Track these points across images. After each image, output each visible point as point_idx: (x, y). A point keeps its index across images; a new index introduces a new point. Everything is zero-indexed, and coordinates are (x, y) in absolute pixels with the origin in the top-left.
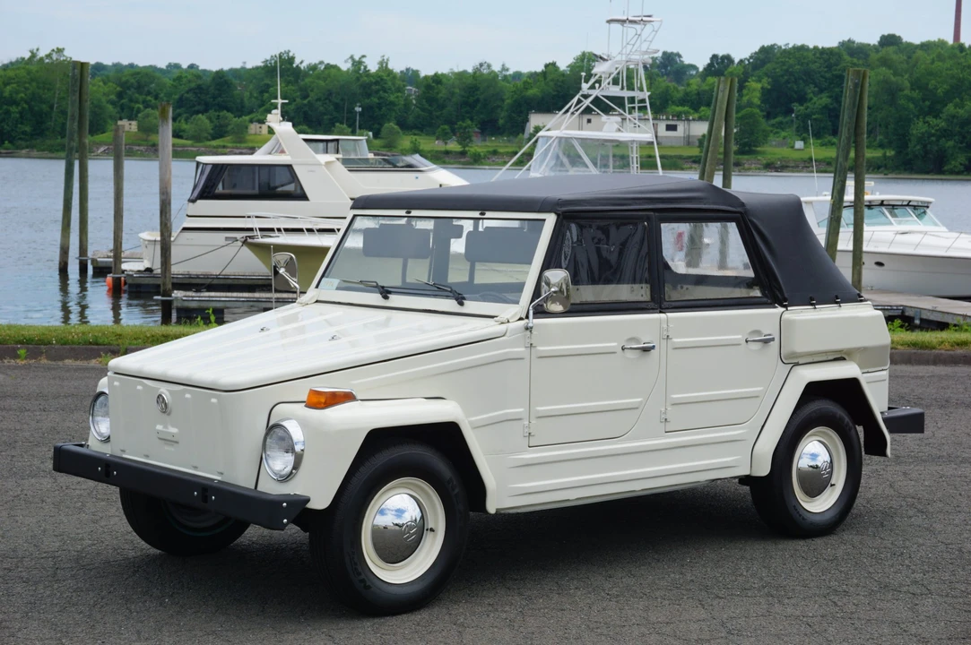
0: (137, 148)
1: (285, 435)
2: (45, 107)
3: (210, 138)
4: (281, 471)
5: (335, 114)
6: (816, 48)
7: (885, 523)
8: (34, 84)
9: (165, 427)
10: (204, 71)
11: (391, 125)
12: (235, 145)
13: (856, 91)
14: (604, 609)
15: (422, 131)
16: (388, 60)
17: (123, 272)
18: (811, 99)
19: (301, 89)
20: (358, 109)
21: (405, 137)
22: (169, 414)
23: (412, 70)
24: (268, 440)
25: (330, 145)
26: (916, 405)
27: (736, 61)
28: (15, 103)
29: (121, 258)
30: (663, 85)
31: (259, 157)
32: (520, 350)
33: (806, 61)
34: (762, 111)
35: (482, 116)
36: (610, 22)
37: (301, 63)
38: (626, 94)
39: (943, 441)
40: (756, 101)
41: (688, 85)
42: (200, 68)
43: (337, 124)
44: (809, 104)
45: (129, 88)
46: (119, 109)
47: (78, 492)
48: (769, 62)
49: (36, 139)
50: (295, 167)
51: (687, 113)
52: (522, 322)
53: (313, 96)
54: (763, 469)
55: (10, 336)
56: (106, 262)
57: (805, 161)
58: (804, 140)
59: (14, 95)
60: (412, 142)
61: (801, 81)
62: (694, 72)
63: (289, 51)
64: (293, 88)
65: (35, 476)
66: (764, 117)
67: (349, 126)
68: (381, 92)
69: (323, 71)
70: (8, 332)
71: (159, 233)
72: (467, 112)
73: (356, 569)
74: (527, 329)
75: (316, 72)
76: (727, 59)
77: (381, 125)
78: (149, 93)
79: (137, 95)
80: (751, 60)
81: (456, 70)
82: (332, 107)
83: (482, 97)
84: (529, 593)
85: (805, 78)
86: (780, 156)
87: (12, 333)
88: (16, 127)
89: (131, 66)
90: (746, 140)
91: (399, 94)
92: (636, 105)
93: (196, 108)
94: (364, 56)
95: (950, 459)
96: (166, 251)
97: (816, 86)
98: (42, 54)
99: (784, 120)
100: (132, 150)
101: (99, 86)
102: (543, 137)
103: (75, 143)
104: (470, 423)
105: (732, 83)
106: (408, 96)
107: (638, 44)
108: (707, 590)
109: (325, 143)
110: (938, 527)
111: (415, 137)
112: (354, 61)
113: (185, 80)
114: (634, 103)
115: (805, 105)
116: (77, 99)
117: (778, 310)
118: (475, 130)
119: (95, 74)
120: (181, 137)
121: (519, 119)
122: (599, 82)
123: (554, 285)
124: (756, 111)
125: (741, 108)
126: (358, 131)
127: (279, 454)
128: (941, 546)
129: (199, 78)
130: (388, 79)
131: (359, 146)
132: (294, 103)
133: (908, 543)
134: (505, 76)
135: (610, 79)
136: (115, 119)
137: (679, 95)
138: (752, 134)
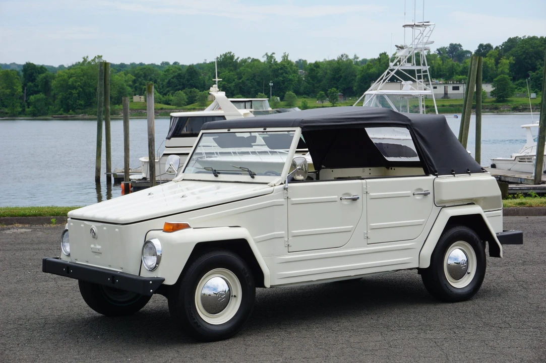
0: (144, 111)
1: (152, 246)
2: (91, 90)
3: (186, 104)
4: (151, 265)
5: (258, 88)
6: (542, 38)
7: (502, 294)
8: (86, 77)
9: (95, 246)
10: (183, 66)
11: (290, 93)
12: (200, 107)
14: (327, 337)
15: (309, 96)
16: (288, 55)
17: (130, 180)
18: (540, 68)
19: (238, 74)
20: (271, 84)
21: (299, 100)
22: (96, 239)
23: (303, 60)
24: (144, 249)
25: (247, 104)
27: (494, 47)
28: (75, 88)
29: (129, 173)
30: (451, 63)
31: (207, 112)
32: (282, 200)
33: (536, 46)
34: (510, 76)
35: (343, 86)
36: (405, 26)
37: (238, 58)
38: (416, 68)
40: (507, 71)
41: (465, 63)
42: (180, 64)
43: (260, 93)
44: (538, 71)
45: (139, 77)
46: (134, 90)
47: (67, 288)
48: (514, 47)
49: (87, 108)
50: (226, 117)
51: (464, 79)
52: (282, 186)
53: (244, 78)
54: (426, 264)
55: (47, 212)
56: (121, 175)
57: (537, 105)
58: (536, 92)
59: (74, 84)
60: (303, 102)
61: (533, 58)
62: (469, 55)
63: (231, 53)
64: (233, 73)
66: (511, 80)
67: (266, 94)
68: (284, 74)
69: (250, 63)
71: (148, 158)
72: (335, 84)
73: (192, 316)
74: (285, 189)
75: (246, 63)
76: (489, 46)
77: (285, 93)
78: (151, 80)
79: (144, 81)
80: (503, 47)
81: (327, 60)
82: (256, 83)
83: (343, 75)
85: (535, 56)
86: (522, 103)
87: (49, 210)
88: (76, 102)
89: (141, 64)
90: (501, 94)
91: (295, 75)
93: (179, 87)
94: (274, 53)
96: (153, 168)
97: (541, 60)
98: (89, 59)
99: (524, 82)
100: (140, 113)
101: (122, 77)
102: (367, 94)
103: (103, 109)
104: (254, 240)
105: (480, 60)
106: (301, 75)
107: (422, 38)
108: (388, 327)
109: (244, 103)
110: (531, 295)
111: (304, 99)
112: (268, 56)
113: (171, 71)
114: (421, 73)
115: (536, 72)
116: (103, 84)
117: (432, 177)
118: (339, 94)
119: (121, 70)
120: (169, 104)
121: (366, 86)
122: (399, 61)
123: (298, 166)
124: (507, 76)
125: (497, 75)
126: (271, 97)
127: (149, 257)
128: (528, 305)
129: (180, 69)
130: (288, 66)
131: (264, 103)
132: (234, 82)
133: (510, 303)
134: (357, 63)
135: (406, 59)
136: (132, 95)
137: (460, 69)
138: (504, 90)
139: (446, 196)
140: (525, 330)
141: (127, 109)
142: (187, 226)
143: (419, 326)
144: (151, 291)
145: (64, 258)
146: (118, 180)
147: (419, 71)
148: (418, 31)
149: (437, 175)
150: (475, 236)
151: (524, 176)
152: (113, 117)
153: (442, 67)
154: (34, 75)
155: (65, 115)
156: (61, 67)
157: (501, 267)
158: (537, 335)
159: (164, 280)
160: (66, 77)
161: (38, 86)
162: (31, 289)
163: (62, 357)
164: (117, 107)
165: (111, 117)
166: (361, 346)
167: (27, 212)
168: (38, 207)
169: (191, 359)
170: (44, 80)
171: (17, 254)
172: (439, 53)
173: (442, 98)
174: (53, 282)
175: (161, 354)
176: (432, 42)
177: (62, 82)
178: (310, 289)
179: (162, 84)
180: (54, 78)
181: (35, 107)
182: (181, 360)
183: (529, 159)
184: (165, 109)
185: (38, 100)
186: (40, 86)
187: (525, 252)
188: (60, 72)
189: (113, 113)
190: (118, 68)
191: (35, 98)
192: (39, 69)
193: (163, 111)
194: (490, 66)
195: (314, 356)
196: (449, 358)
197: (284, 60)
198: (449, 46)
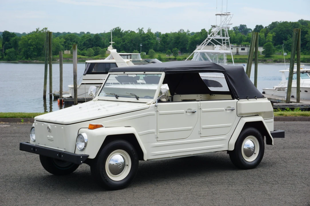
0: (71, 59)
1: (82, 137)
2: (41, 47)
3: (94, 55)
4: (81, 148)
5: (134, 47)
6: (290, 22)
7: (273, 165)
8: (38, 39)
9: (50, 136)
10: (92, 34)
11: (152, 50)
12: (101, 58)
13: (297, 36)
14: (178, 188)
15: (162, 52)
16: (151, 29)
17: (63, 98)
18: (289, 39)
19: (123, 39)
20: (141, 45)
21: (156, 54)
22: (51, 132)
23: (159, 32)
24: (78, 139)
25: (128, 56)
26: (282, 130)
27: (264, 27)
28: (32, 45)
29: (62, 93)
30: (240, 35)
31: (106, 60)
32: (154, 112)
33: (287, 27)
34: (273, 43)
35: (181, 47)
36: (216, 15)
37: (123, 31)
38: (222, 38)
39: (300, 143)
40: (271, 40)
41: (248, 35)
43: (134, 50)
44: (288, 41)
45: (68, 40)
46: (65, 47)
47: (31, 159)
48: (275, 27)
49: (38, 57)
50: (117, 64)
51: (248, 44)
52: (154, 104)
53: (126, 41)
54: (232, 148)
55: (19, 115)
56: (58, 95)
57: (287, 59)
58: (287, 52)
59: (32, 43)
60: (158, 55)
61: (286, 33)
62: (251, 31)
63: (119, 27)
64: (120, 39)
65: (20, 155)
66: (273, 45)
67: (138, 51)
68: (148, 40)
69: (130, 33)
70: (19, 114)
71: (73, 85)
72: (176, 46)
73: (104, 176)
74: (156, 106)
75: (127, 33)
76: (261, 27)
77: (149, 50)
78: (74, 42)
79: (70, 42)
80: (269, 27)
81: (172, 32)
82: (132, 45)
83: (181, 41)
84: (157, 184)
86: (279, 58)
87: (20, 115)
88: (32, 53)
89: (69, 33)
90: (268, 53)
91: (154, 40)
92: (226, 41)
93: (90, 46)
94: (143, 28)
95: (301, 147)
96: (76, 91)
97: (290, 35)
98: (40, 30)
99: (280, 46)
100: (69, 60)
101: (58, 40)
102: (196, 52)
103: (48, 58)
104: (139, 134)
105: (257, 34)
106: (157, 41)
107: (226, 22)
108: (211, 183)
109: (127, 56)
110: (288, 166)
111: (159, 54)
112: (140, 30)
113: (86, 37)
114: (225, 41)
115: (287, 41)
116: (48, 44)
117: (236, 100)
118: (179, 51)
119: (57, 36)
120: (84, 55)
121: (194, 47)
122: (213, 34)
123: (163, 93)
124: (271, 43)
125: (265, 42)
126: (141, 52)
127: (81, 143)
128: (287, 171)
129: (90, 36)
130: (151, 35)
131: (138, 56)
132: (120, 44)
133: (277, 170)
134: (189, 34)
135: (217, 33)
136: (63, 50)
137: (245, 39)
138: (269, 51)
139: (243, 111)
140: (286, 185)
141: (62, 58)
142: (101, 126)
143: (229, 182)
144: (82, 162)
145: (32, 143)
146: (56, 98)
147: (224, 40)
148: (223, 17)
149: (238, 99)
150: (259, 133)
151: (280, 99)
152: (53, 62)
153: (235, 37)
154: (9, 38)
155: (26, 60)
156: (24, 34)
157: (271, 150)
158: (293, 188)
159: (88, 156)
160: (27, 39)
161: (11, 44)
162: (12, 159)
163: (31, 198)
164: (55, 56)
165: (52, 62)
166: (197, 194)
167: (8, 116)
168: (14, 113)
169: (104, 200)
170: (15, 41)
171: (3, 139)
172: (234, 30)
173: (236, 55)
174: (24, 155)
175: (86, 197)
176: (231, 24)
177: (24, 42)
178: (167, 161)
179: (80, 44)
180: (20, 39)
181: (9, 56)
182: (98, 200)
183: (283, 89)
184: (82, 58)
185: (11, 52)
186: (12, 44)
187: (284, 141)
188: (23, 37)
189: (53, 60)
190: (56, 35)
191: (9, 51)
192: (12, 35)
193: (81, 59)
194: (262, 37)
195: (171, 199)
196: (245, 200)
197: (148, 32)
198: (239, 26)
